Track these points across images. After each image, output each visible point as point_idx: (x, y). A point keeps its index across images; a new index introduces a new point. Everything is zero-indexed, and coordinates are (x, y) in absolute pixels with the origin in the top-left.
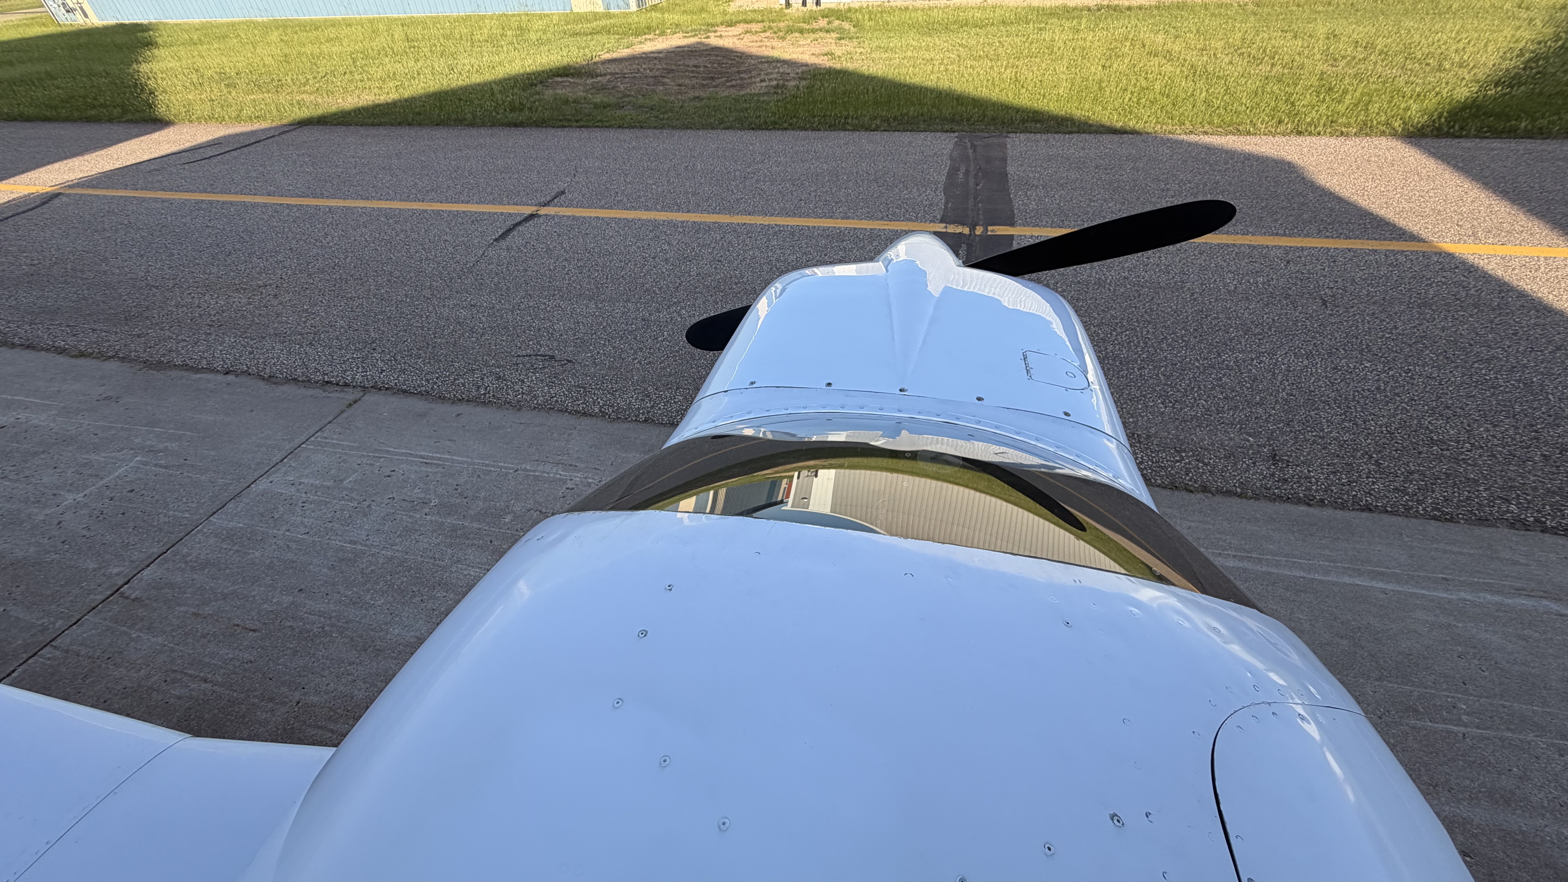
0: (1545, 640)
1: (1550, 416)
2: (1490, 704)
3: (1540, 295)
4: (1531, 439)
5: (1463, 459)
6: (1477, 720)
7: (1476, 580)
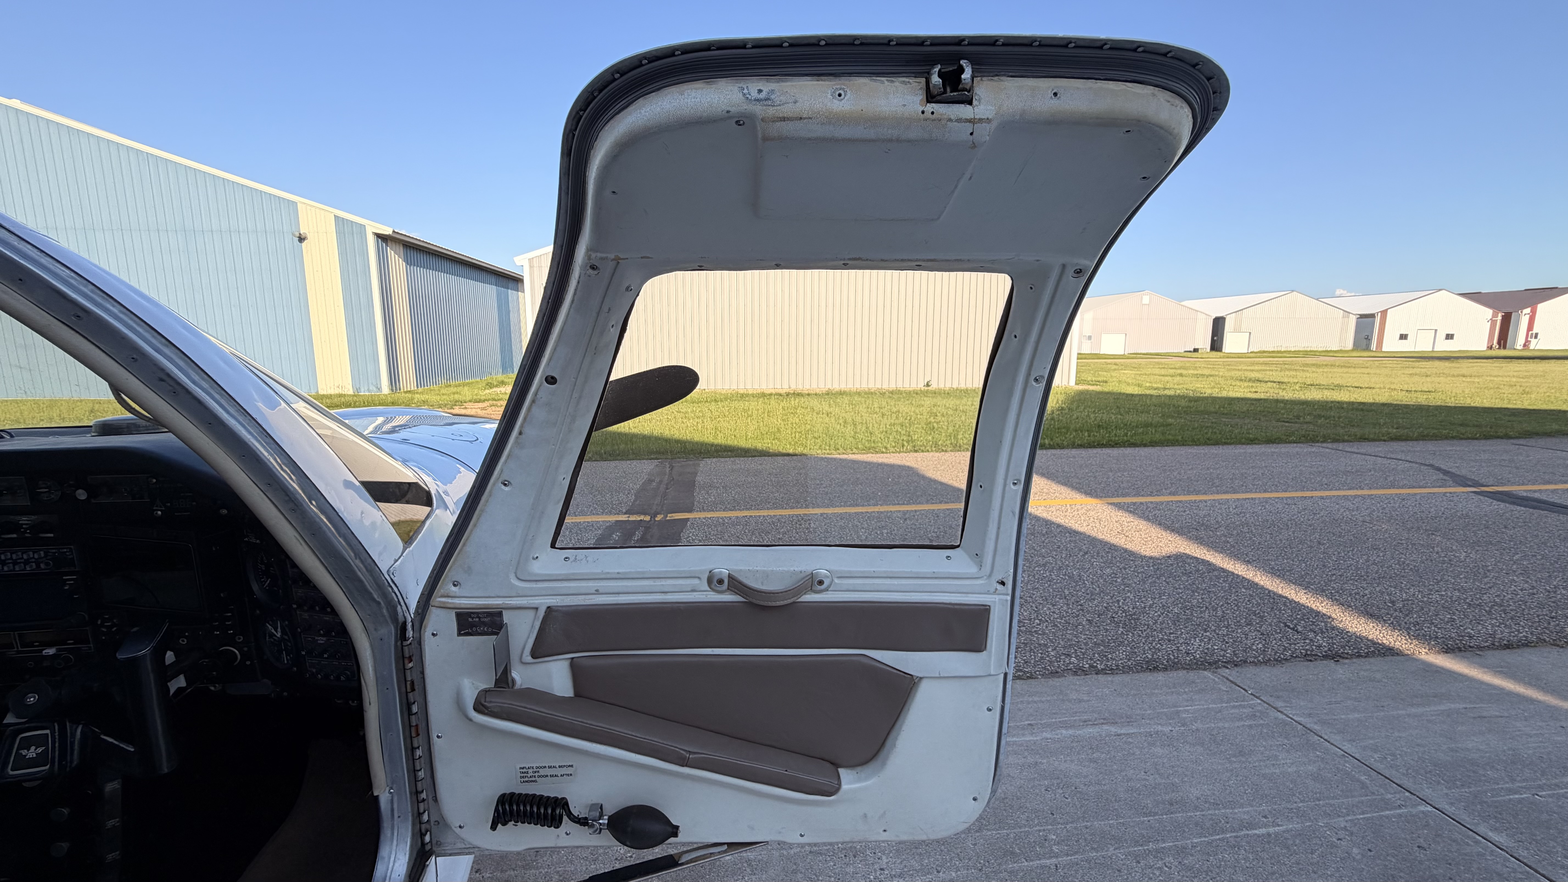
0: (1110, 758)
1: (1088, 594)
2: (1076, 828)
3: (1070, 525)
4: (1078, 611)
5: (1035, 631)
6: (1066, 848)
7: (1054, 720)
